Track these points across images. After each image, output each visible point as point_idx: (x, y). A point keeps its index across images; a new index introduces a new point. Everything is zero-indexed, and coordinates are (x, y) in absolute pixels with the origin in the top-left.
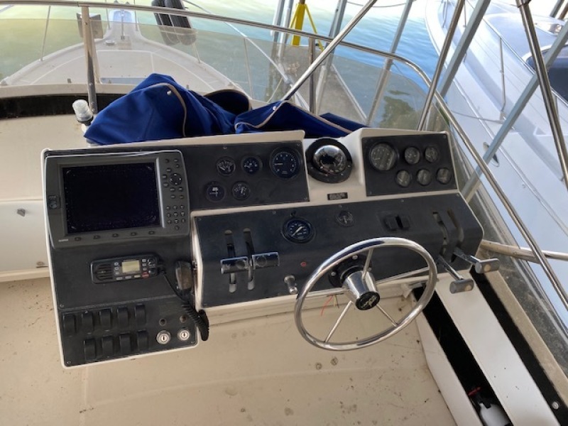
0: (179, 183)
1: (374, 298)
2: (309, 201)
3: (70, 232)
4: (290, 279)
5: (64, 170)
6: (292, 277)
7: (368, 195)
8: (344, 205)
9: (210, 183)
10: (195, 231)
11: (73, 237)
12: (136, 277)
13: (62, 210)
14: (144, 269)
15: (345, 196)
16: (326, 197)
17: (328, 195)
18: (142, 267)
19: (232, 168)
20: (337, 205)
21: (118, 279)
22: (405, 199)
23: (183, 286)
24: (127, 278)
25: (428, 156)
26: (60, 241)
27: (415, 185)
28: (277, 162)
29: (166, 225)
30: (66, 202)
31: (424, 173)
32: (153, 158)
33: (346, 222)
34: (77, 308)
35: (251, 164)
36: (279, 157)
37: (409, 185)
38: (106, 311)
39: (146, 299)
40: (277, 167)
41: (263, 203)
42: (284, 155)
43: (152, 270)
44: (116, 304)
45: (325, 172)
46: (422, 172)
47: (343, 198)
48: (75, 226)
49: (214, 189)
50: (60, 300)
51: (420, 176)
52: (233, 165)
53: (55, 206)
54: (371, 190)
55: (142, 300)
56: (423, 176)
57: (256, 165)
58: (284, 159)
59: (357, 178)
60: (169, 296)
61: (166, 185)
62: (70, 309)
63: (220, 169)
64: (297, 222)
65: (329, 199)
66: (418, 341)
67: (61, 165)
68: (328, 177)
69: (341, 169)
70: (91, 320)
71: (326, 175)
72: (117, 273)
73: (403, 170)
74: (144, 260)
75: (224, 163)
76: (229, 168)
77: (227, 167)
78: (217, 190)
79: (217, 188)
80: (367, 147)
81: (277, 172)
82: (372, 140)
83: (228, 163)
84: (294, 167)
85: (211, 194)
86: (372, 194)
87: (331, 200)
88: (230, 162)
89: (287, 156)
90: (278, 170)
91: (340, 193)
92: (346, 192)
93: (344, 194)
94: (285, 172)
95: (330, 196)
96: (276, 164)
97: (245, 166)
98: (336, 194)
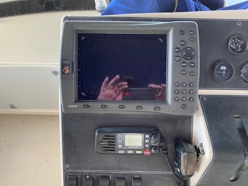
0: (192, 57)
3: (80, 98)
5: (80, 36)
9: (218, 61)
10: (200, 111)
11: (82, 104)
12: (138, 152)
13: (74, 76)
14: (147, 146)
18: (144, 143)
21: (120, 152)
23: (186, 172)
24: (129, 152)
26: (69, 106)
29: (172, 102)
30: (79, 68)
32: (167, 28)
34: (79, 171)
38: (105, 177)
39: (143, 172)
43: (156, 148)
44: (115, 172)
48: (84, 93)
50: (66, 160)
53: (67, 71)
55: (140, 172)
60: (165, 173)
61: (178, 59)
62: (74, 171)
63: (231, 47)
67: (77, 30)
70: (92, 182)
72: (120, 146)
74: (147, 136)
75: (235, 40)
76: (240, 46)
77: (237, 45)
78: (226, 69)
79: (225, 67)
83: (239, 40)
85: (218, 72)
88: (241, 40)
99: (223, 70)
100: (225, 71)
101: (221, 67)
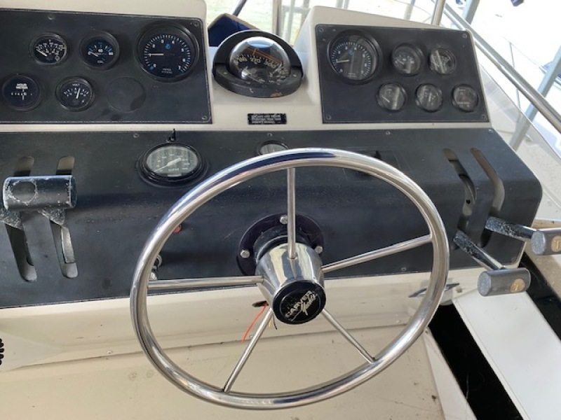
1: (311, 297)
2: (211, 123)
7: (325, 121)
8: (277, 134)
9: (12, 75)
15: (283, 119)
16: (246, 117)
17: (250, 115)
19: (61, 53)
20: (263, 133)
22: (393, 130)
25: (436, 64)
27: (410, 110)
28: (152, 51)
31: (429, 91)
35: (101, 51)
36: (158, 43)
37: (401, 108)
40: (153, 60)
42: (167, 41)
46: (424, 89)
47: (277, 123)
49: (19, 86)
51: (421, 96)
52: (64, 50)
54: (329, 112)
56: (427, 96)
57: (111, 54)
58: (168, 46)
65: (250, 122)
66: (434, 398)
68: (251, 85)
71: (249, 83)
73: (389, 83)
75: (48, 44)
76: (57, 54)
77: (53, 52)
78: (27, 88)
79: (25, 85)
80: (324, 40)
81: (152, 68)
82: (334, 30)
83: (56, 45)
84: (185, 63)
85: (12, 94)
86: (332, 120)
87: (254, 124)
88: (60, 44)
89: (173, 42)
90: (155, 65)
91: (273, 114)
92: (283, 113)
93: (279, 116)
94: (168, 71)
95: (253, 118)
96: (150, 55)
97: (89, 53)
98: (264, 115)
99: (21, 91)
100: (25, 90)
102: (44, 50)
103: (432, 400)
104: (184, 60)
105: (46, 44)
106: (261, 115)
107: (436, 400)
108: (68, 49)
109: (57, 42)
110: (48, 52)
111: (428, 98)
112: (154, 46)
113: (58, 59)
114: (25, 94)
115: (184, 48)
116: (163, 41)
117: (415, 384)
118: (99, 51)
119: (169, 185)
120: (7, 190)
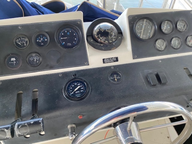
2: (89, 65)
4: (72, 128)
6: (74, 125)
7: (134, 58)
8: (114, 66)
9: (9, 55)
15: (117, 60)
16: (102, 61)
17: (104, 59)
19: (26, 42)
20: (110, 67)
22: (162, 60)
25: (179, 27)
27: (170, 49)
28: (63, 36)
31: (176, 40)
33: (116, 80)
35: (42, 39)
36: (64, 32)
37: (165, 49)
40: (63, 40)
41: (52, 68)
42: (68, 31)
45: (101, 43)
46: (174, 39)
47: (114, 61)
51: (173, 42)
52: (27, 41)
54: (136, 54)
56: (175, 42)
57: (46, 40)
58: (68, 33)
59: (126, 46)
63: (17, 44)
64: (77, 81)
65: (104, 62)
68: (103, 46)
69: (114, 40)
71: (102, 45)
73: (160, 39)
75: (21, 39)
76: (25, 43)
77: (23, 42)
78: (15, 60)
79: (14, 58)
80: (132, 22)
81: (63, 44)
82: (136, 17)
83: (24, 39)
84: (76, 40)
85: (10, 63)
86: (137, 57)
87: (105, 63)
88: (25, 38)
89: (70, 31)
90: (64, 43)
91: (113, 58)
92: (117, 57)
93: (115, 58)
94: (69, 44)
95: (105, 60)
96: (62, 38)
97: (37, 41)
98: (109, 58)
99: (13, 61)
100: (15, 61)
101: (11, 59)
102: (19, 41)
103: (167, 138)
104: (75, 39)
105: (20, 39)
106: (108, 59)
107: (169, 138)
108: (29, 41)
109: (24, 38)
110: (21, 42)
111: (176, 43)
112: (63, 34)
113: (25, 45)
114: (15, 62)
115: (75, 33)
116: (66, 31)
117: (161, 133)
118: (41, 39)
119: (77, 101)
120: (17, 130)
